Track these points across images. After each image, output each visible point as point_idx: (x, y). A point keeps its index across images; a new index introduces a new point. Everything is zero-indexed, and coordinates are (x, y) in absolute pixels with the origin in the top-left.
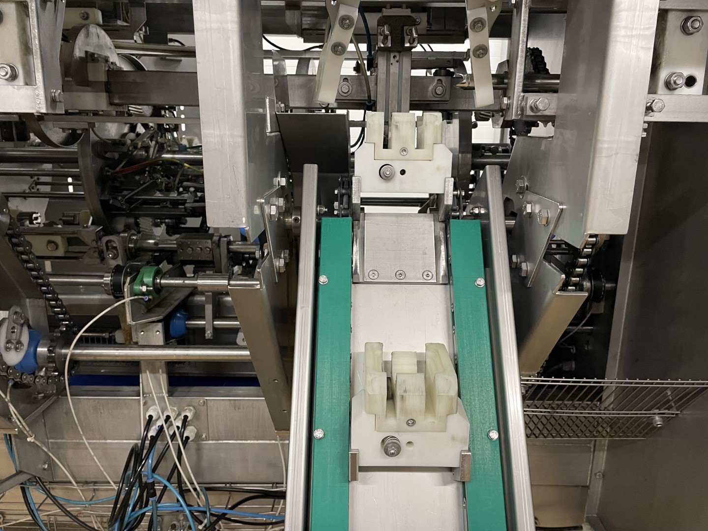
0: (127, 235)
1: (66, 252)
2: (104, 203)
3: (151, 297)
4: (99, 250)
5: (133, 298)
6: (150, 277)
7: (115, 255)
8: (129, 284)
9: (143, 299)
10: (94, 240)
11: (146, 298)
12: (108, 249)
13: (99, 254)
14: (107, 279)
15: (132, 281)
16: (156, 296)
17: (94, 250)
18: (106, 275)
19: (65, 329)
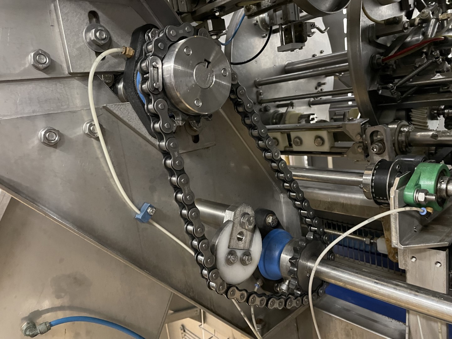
0: (396, 126)
1: (331, 147)
2: (373, 94)
3: (430, 210)
4: (363, 144)
5: (403, 209)
6: (430, 179)
7: (380, 149)
8: (397, 189)
9: (418, 212)
10: (358, 134)
11: (424, 211)
12: (372, 142)
13: (363, 149)
14: (368, 178)
15: (403, 184)
16: (439, 209)
17: (358, 145)
18: (366, 172)
19: (312, 237)
